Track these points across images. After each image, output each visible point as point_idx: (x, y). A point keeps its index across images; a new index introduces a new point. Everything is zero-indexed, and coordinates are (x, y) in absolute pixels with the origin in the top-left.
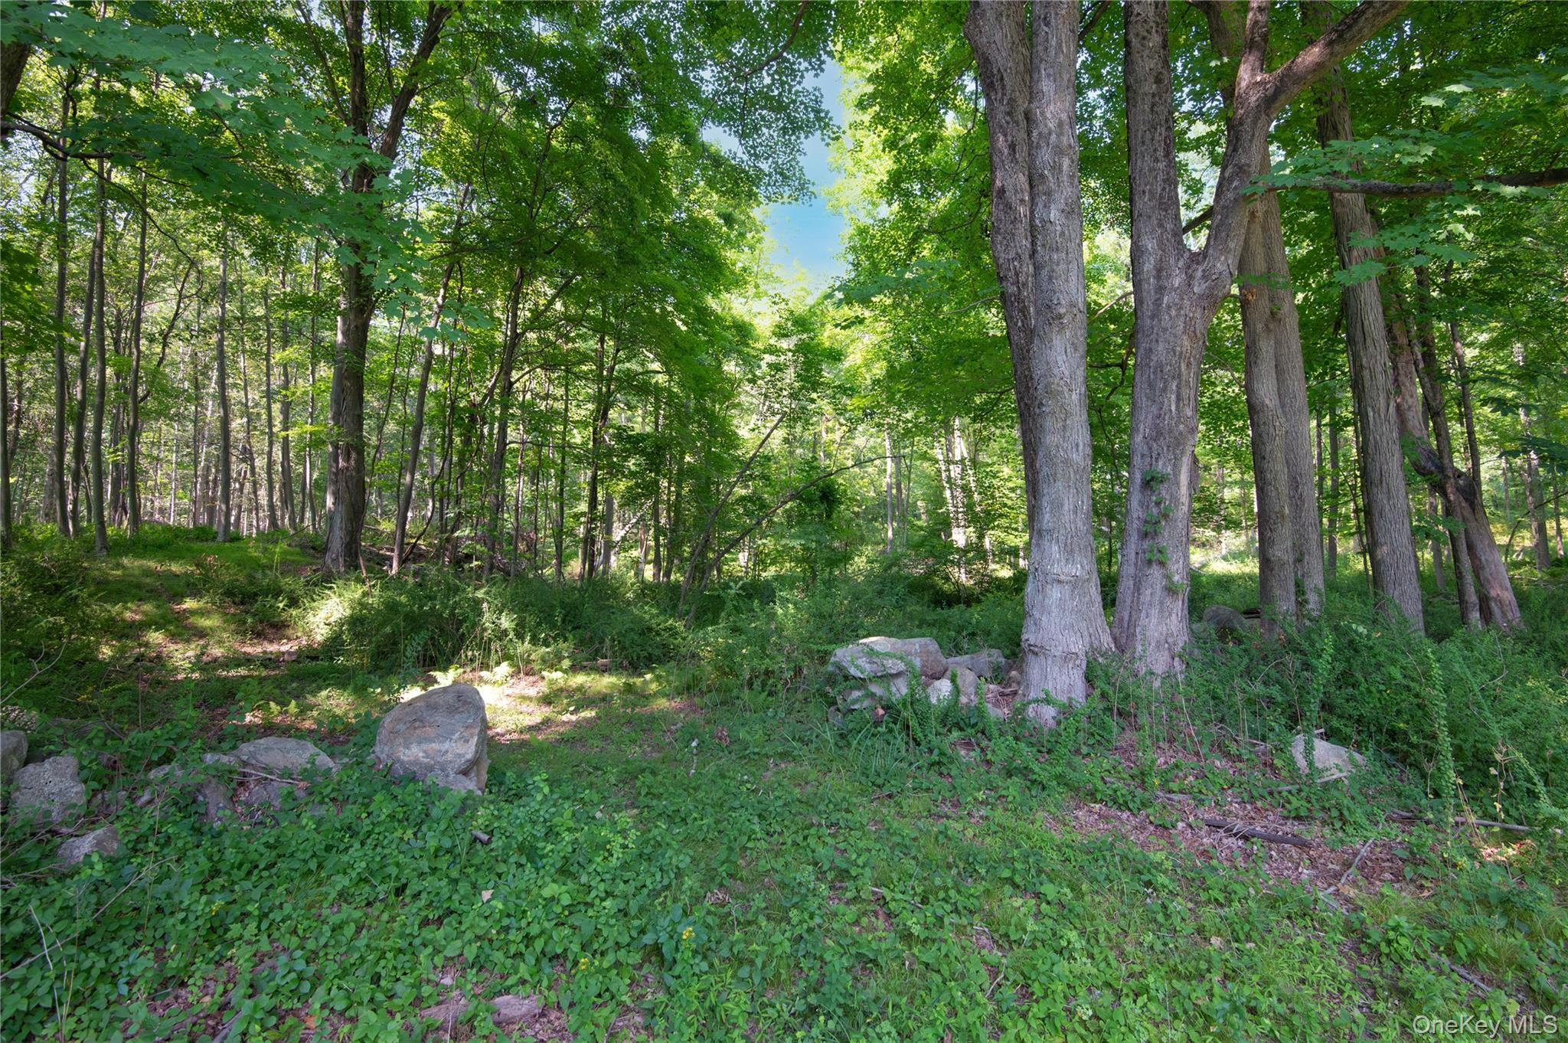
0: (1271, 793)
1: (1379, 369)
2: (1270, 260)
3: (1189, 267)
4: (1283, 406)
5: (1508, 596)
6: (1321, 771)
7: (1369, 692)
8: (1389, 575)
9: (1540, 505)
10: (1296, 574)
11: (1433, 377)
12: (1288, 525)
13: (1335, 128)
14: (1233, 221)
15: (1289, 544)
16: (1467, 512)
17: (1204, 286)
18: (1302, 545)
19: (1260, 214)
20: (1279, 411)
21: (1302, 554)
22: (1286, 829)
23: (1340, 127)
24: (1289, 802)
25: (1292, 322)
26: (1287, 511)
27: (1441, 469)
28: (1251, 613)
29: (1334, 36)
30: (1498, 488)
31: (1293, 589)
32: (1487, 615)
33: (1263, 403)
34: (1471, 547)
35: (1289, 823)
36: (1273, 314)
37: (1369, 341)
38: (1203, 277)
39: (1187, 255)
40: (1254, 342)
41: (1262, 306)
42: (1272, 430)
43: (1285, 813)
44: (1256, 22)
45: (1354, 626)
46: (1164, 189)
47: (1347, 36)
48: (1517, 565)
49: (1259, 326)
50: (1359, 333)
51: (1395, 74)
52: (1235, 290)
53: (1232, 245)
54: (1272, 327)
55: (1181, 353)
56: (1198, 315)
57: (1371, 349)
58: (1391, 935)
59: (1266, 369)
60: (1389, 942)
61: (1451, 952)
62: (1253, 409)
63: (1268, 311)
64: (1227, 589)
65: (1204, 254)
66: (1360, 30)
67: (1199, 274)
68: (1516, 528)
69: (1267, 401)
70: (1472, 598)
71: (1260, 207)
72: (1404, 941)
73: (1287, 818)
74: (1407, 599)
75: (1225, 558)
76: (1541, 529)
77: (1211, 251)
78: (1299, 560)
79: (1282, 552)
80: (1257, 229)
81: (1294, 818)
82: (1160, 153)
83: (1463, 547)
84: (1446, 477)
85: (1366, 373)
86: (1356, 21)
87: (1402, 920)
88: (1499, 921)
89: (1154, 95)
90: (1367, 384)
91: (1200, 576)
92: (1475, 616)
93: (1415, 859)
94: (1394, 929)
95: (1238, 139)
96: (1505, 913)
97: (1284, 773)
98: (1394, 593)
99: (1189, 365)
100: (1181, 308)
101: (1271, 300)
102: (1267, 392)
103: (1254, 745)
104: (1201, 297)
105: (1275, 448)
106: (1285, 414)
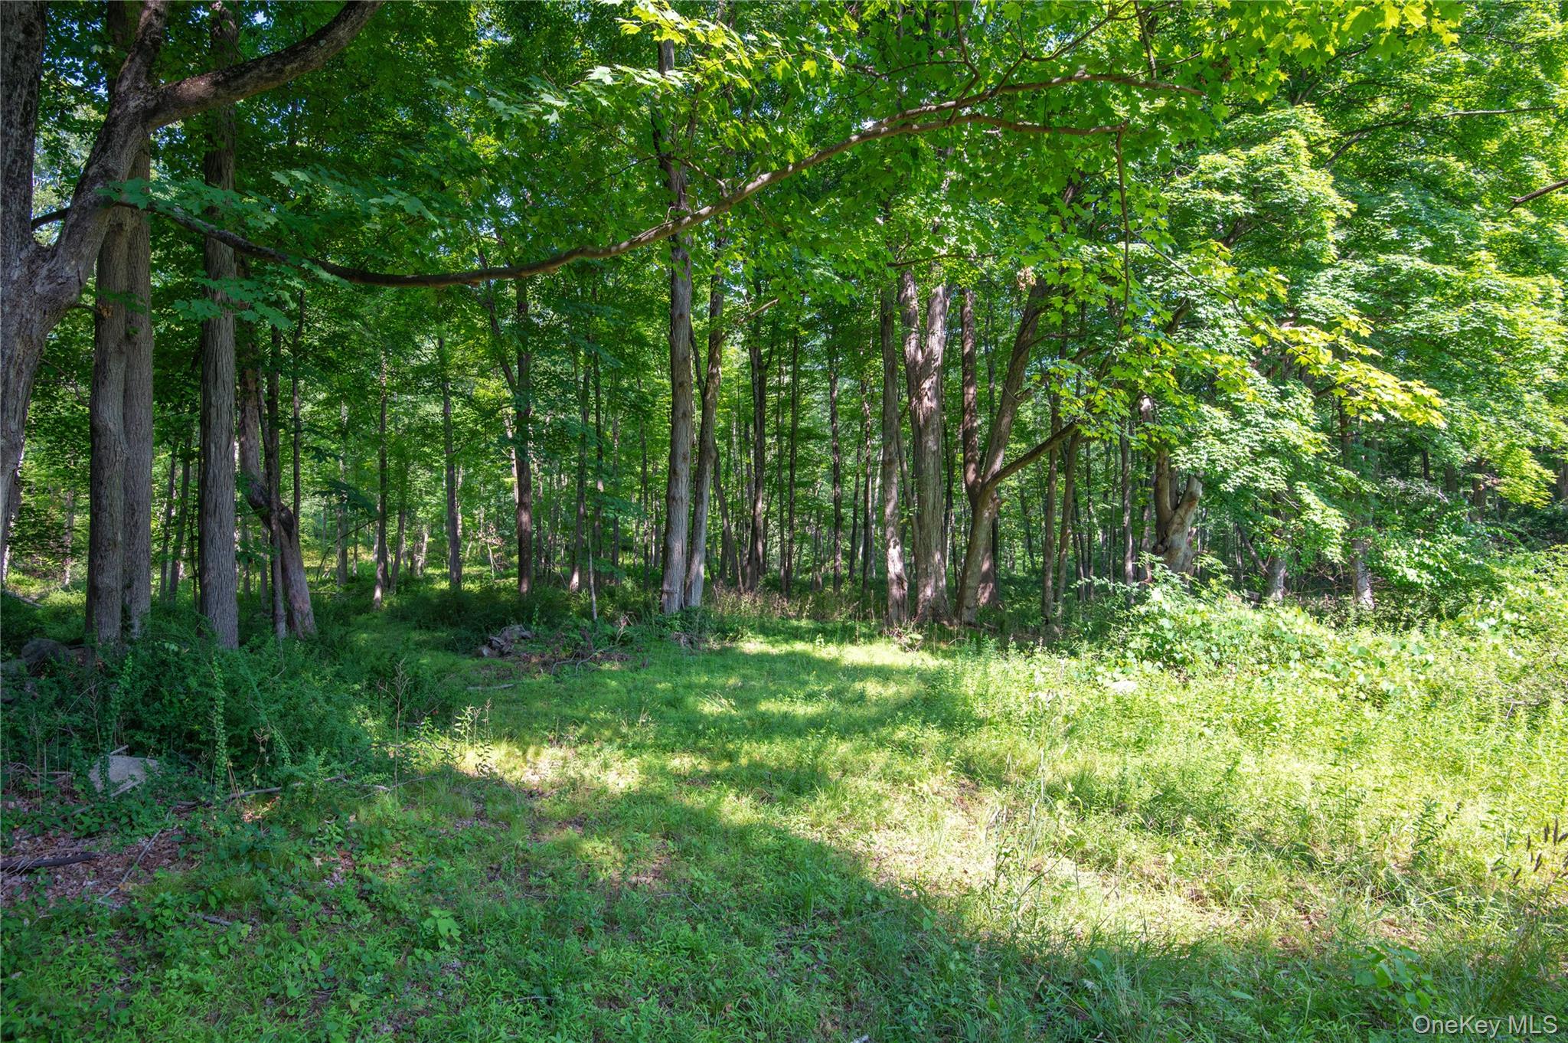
0: (65, 820)
1: (225, 409)
2: (133, 278)
3: (33, 262)
4: (127, 433)
5: (308, 607)
6: (116, 786)
7: (171, 702)
8: (212, 599)
9: (346, 535)
10: (124, 600)
11: (273, 423)
12: (120, 551)
13: (219, 170)
14: (91, 226)
15: (119, 570)
16: (285, 542)
17: (48, 288)
18: (132, 572)
19: (127, 228)
20: (123, 437)
21: (132, 581)
22: (76, 849)
23: (224, 171)
24: (82, 823)
25: (147, 350)
26: (120, 538)
27: (269, 503)
28: (76, 643)
29: (220, 78)
30: (319, 521)
31: (118, 615)
32: (290, 622)
33: (106, 427)
34: (284, 569)
35: (80, 842)
36: (128, 337)
37: (219, 381)
38: (48, 277)
39: (32, 247)
40: (104, 361)
41: (117, 326)
42: (112, 455)
43: (77, 834)
44: (150, 25)
45: (166, 645)
46: (14, 162)
47: (233, 84)
48: (324, 583)
49: (112, 346)
50: (212, 373)
51: (284, 143)
52: (89, 300)
53: (86, 251)
54: (124, 349)
55: (10, 358)
56: (37, 318)
57: (220, 389)
58: (157, 911)
59: (113, 391)
60: (154, 918)
61: (205, 906)
62: (95, 433)
63: (123, 332)
64: (65, 621)
65: (52, 252)
66: (244, 86)
67: (44, 272)
68: (326, 553)
69: (111, 425)
70: (281, 611)
71: (130, 223)
72: (167, 913)
73: (78, 839)
74: (226, 620)
75: (66, 589)
76: (344, 554)
77: (61, 251)
78: (128, 587)
79: (110, 579)
80: (123, 243)
81: (85, 837)
82: (17, 118)
83: (279, 570)
84: (272, 510)
85: (213, 411)
86: (242, 75)
87: (168, 896)
88: (245, 867)
89: (19, 46)
90: (213, 421)
91: (35, 608)
92: (282, 626)
93: (189, 838)
94: (160, 905)
95: (109, 140)
96: (251, 860)
97: (82, 796)
98: (214, 611)
99: (19, 372)
100: (15, 306)
101: (129, 321)
102: (111, 416)
103: (56, 776)
104: (42, 298)
105: (114, 476)
106: (128, 442)
